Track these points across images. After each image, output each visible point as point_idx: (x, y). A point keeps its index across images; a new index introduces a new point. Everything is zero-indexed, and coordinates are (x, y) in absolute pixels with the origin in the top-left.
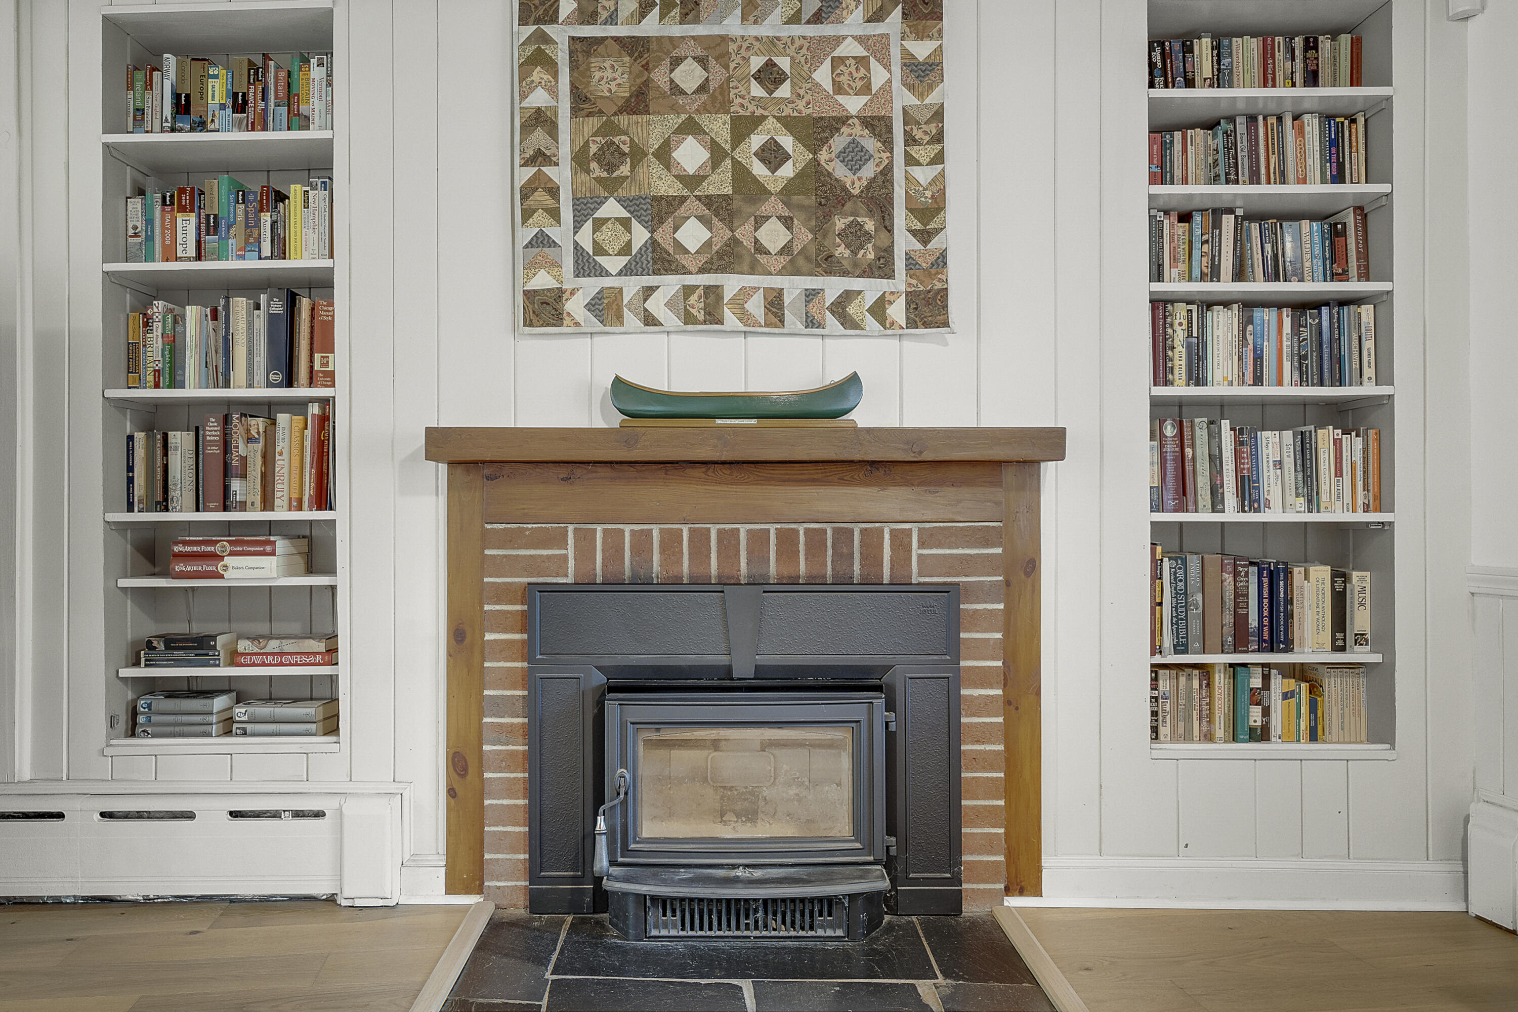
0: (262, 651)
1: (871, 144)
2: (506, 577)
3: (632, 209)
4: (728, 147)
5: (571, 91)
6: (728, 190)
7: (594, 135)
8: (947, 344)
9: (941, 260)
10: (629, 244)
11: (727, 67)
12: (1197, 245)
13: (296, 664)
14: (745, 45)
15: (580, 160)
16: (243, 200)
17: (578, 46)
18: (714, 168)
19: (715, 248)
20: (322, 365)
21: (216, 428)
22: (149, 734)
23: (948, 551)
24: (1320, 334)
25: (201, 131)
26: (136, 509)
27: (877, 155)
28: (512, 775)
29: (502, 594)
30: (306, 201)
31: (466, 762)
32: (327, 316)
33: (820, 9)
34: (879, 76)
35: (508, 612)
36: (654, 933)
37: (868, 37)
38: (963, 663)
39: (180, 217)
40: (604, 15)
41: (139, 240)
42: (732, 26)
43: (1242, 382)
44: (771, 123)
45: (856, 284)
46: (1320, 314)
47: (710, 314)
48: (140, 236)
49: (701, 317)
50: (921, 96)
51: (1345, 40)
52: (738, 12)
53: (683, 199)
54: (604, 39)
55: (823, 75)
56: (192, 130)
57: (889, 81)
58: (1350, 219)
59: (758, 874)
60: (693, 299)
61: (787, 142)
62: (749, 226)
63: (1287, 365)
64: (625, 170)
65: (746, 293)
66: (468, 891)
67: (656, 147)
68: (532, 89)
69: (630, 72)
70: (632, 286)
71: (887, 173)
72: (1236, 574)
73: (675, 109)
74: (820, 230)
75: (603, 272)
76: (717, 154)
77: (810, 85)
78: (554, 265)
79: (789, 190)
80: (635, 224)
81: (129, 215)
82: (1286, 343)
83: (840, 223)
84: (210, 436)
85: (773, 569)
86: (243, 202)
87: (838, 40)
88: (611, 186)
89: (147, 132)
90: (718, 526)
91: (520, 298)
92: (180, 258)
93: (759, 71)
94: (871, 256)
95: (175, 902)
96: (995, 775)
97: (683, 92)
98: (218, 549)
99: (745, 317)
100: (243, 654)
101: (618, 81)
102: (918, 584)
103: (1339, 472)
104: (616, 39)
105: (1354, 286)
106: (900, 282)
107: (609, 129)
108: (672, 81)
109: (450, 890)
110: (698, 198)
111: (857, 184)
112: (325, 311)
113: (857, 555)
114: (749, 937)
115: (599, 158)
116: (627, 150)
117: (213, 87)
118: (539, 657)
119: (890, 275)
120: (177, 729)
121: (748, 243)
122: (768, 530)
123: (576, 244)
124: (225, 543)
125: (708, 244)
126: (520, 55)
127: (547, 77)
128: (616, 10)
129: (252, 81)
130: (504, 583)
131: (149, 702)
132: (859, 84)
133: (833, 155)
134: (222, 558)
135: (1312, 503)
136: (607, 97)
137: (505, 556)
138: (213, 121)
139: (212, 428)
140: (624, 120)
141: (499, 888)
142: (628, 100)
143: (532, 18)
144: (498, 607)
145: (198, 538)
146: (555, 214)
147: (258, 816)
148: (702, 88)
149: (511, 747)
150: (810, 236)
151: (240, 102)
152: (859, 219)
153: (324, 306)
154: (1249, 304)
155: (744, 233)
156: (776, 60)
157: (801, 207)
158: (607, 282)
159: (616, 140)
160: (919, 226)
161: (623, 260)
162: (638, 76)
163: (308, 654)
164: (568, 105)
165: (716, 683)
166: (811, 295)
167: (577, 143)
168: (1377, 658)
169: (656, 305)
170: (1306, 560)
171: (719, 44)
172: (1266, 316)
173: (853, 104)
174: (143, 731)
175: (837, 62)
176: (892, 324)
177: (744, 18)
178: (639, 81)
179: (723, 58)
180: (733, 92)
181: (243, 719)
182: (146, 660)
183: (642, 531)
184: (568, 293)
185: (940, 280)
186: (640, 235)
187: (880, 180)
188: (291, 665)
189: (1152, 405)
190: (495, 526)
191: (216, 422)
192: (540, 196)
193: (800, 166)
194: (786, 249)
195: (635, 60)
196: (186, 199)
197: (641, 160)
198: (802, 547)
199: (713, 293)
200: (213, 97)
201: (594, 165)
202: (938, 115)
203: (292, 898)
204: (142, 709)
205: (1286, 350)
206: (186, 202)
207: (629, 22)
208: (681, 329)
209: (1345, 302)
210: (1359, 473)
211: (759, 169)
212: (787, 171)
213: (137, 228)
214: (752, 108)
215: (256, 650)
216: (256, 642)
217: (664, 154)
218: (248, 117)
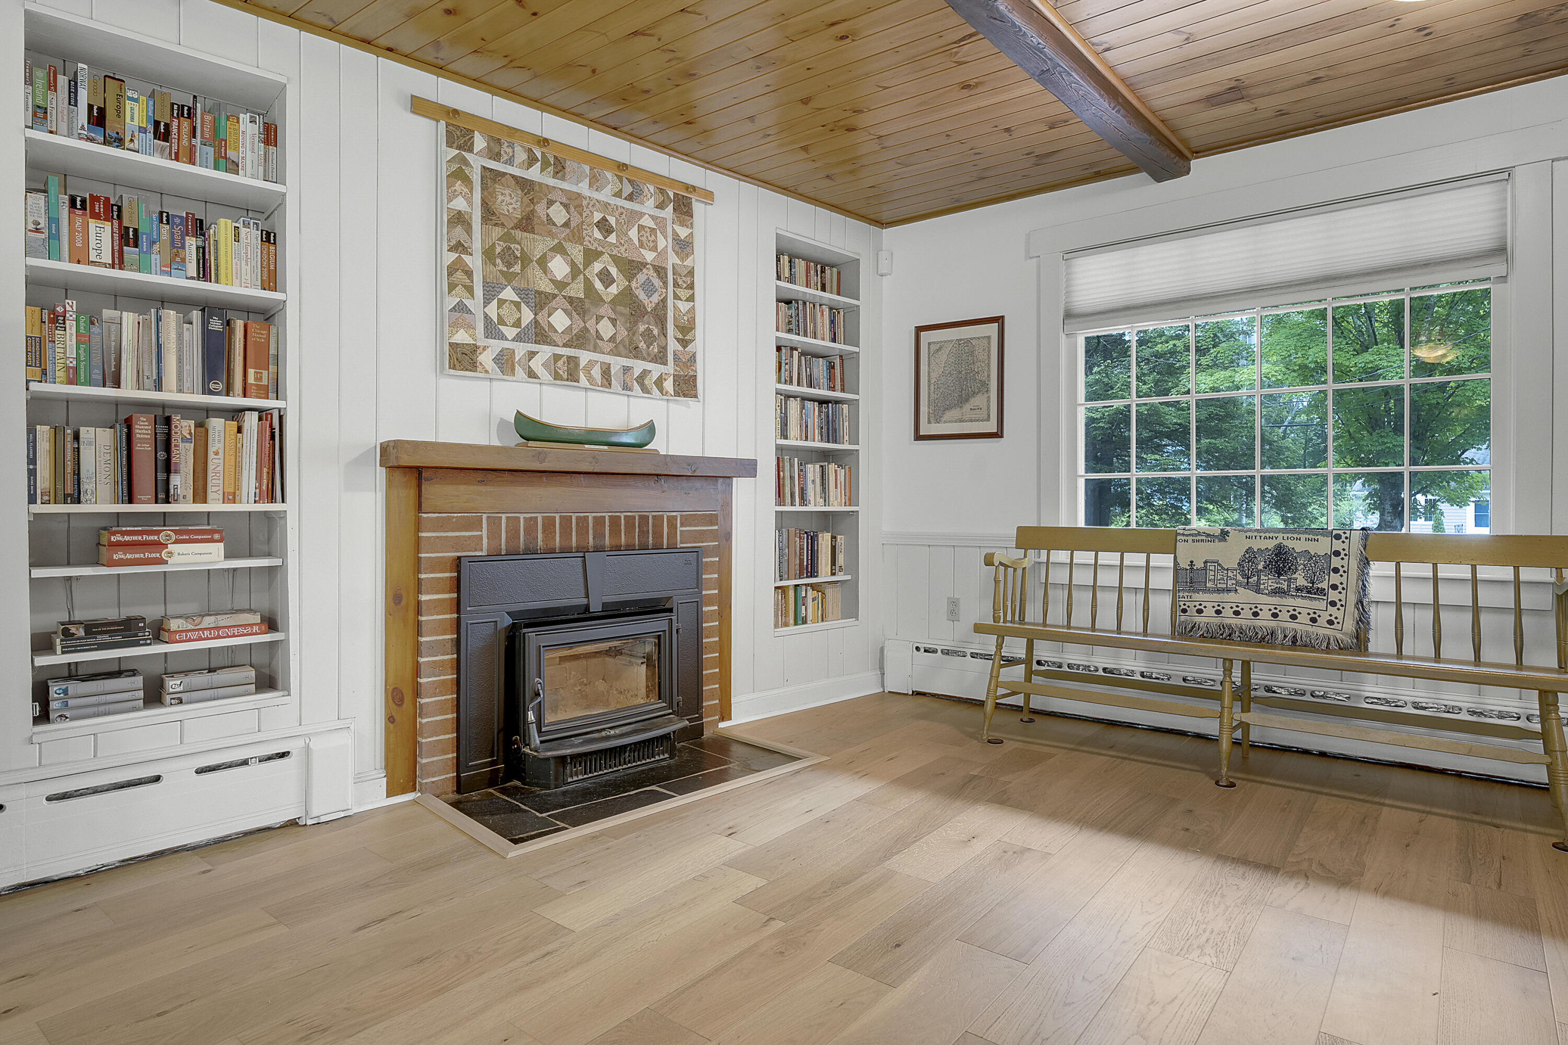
0: (197, 628)
1: (657, 282)
2: (439, 552)
3: (522, 296)
4: (581, 267)
5: (482, 205)
6: (582, 296)
7: (499, 240)
8: (689, 408)
9: (693, 357)
10: (519, 320)
11: (581, 215)
12: (783, 365)
13: (234, 636)
14: (592, 203)
15: (489, 255)
16: (168, 220)
17: (488, 174)
18: (573, 279)
19: (574, 332)
20: (256, 379)
21: (147, 427)
22: (67, 718)
23: (694, 528)
24: (828, 417)
25: (117, 147)
26: (39, 501)
27: (660, 290)
28: (443, 698)
29: (436, 565)
30: (237, 235)
31: (402, 694)
32: (260, 338)
33: (632, 193)
34: (661, 243)
35: (440, 578)
36: (570, 780)
37: (657, 218)
38: (704, 593)
39: (93, 224)
40: (505, 157)
41: (43, 236)
42: (583, 188)
43: (801, 439)
44: (606, 257)
45: (649, 366)
46: (828, 407)
47: (571, 375)
48: (43, 233)
49: (565, 376)
50: (682, 260)
51: (835, 270)
52: (587, 180)
53: (554, 296)
54: (505, 174)
55: (633, 233)
56: (106, 142)
57: (666, 246)
58: (837, 362)
59: (618, 731)
60: (560, 363)
61: (614, 271)
62: (594, 320)
63: (816, 431)
64: (517, 268)
65: (591, 363)
66: (404, 791)
67: (538, 257)
68: (456, 196)
69: (522, 202)
70: (521, 350)
71: (664, 301)
72: (800, 538)
73: (552, 235)
74: (632, 330)
75: (503, 337)
76: (575, 272)
77: (627, 239)
78: (470, 327)
79: (615, 302)
80: (523, 306)
81: (29, 209)
82: (816, 420)
83: (642, 328)
84: (140, 434)
85: (607, 541)
86: (168, 223)
87: (642, 214)
88: (509, 277)
89: (51, 132)
90: (576, 514)
91: (447, 347)
92: (92, 262)
93: (598, 222)
94: (656, 350)
95: (122, 866)
96: (715, 655)
97: (554, 224)
98: (162, 538)
99: (591, 379)
100: (176, 632)
101: (514, 206)
102: (681, 548)
103: (836, 488)
104: (513, 176)
105: (838, 394)
106: (670, 368)
107: (507, 238)
108: (548, 215)
109: (389, 794)
110: (564, 297)
111: (650, 305)
112: (257, 333)
113: (651, 531)
114: (619, 770)
115: (502, 256)
116: (519, 255)
117: (132, 109)
118: (468, 609)
119: (665, 363)
120: (102, 708)
121: (593, 331)
122: (605, 517)
123: (486, 316)
124: (169, 532)
125: (570, 328)
126: (447, 169)
127: (466, 190)
128: (513, 156)
129: (175, 115)
130: (437, 558)
131: (64, 687)
132: (652, 245)
133: (639, 285)
134: (166, 546)
135: (826, 502)
136: (506, 215)
137: (438, 537)
138: (132, 140)
139: (143, 427)
140: (518, 234)
141: (433, 782)
142: (521, 220)
143: (455, 145)
144: (432, 575)
145: (136, 529)
146: (470, 290)
147: (214, 770)
148: (566, 224)
149: (442, 678)
150: (626, 333)
151: (162, 131)
152: (651, 327)
153: (257, 329)
154: (804, 399)
155: (591, 324)
156: (608, 217)
157: (622, 314)
158: (507, 345)
159: (512, 246)
160: (681, 337)
161: (516, 331)
162: (527, 206)
163: (245, 626)
164: (480, 214)
165: (576, 616)
166: (626, 370)
167: (487, 243)
168: (848, 577)
169: (536, 364)
170: (822, 531)
171: (577, 198)
172: (808, 404)
173: (649, 256)
174: (61, 716)
175: (641, 228)
176: (667, 393)
177: (590, 186)
178: (528, 209)
179: (579, 208)
180: (585, 232)
181: (178, 690)
182: (62, 648)
183: (531, 518)
184: (481, 349)
185: (692, 370)
186: (527, 316)
187: (661, 304)
188: (228, 637)
189: (776, 449)
190: (430, 515)
191: (147, 421)
192: (459, 275)
193: (621, 288)
194: (612, 339)
195: (525, 194)
196: (100, 207)
197: (528, 264)
198: (623, 527)
199: (573, 362)
200: (132, 119)
201: (498, 261)
202: (691, 273)
203: (246, 834)
204: (56, 696)
205: (816, 424)
206: (99, 210)
207: (520, 166)
208: (550, 382)
209: (837, 402)
210: (843, 487)
211: (598, 285)
212: (614, 290)
213: (39, 224)
214: (595, 245)
215: (190, 627)
216: (190, 620)
217: (543, 263)
218: (171, 147)
